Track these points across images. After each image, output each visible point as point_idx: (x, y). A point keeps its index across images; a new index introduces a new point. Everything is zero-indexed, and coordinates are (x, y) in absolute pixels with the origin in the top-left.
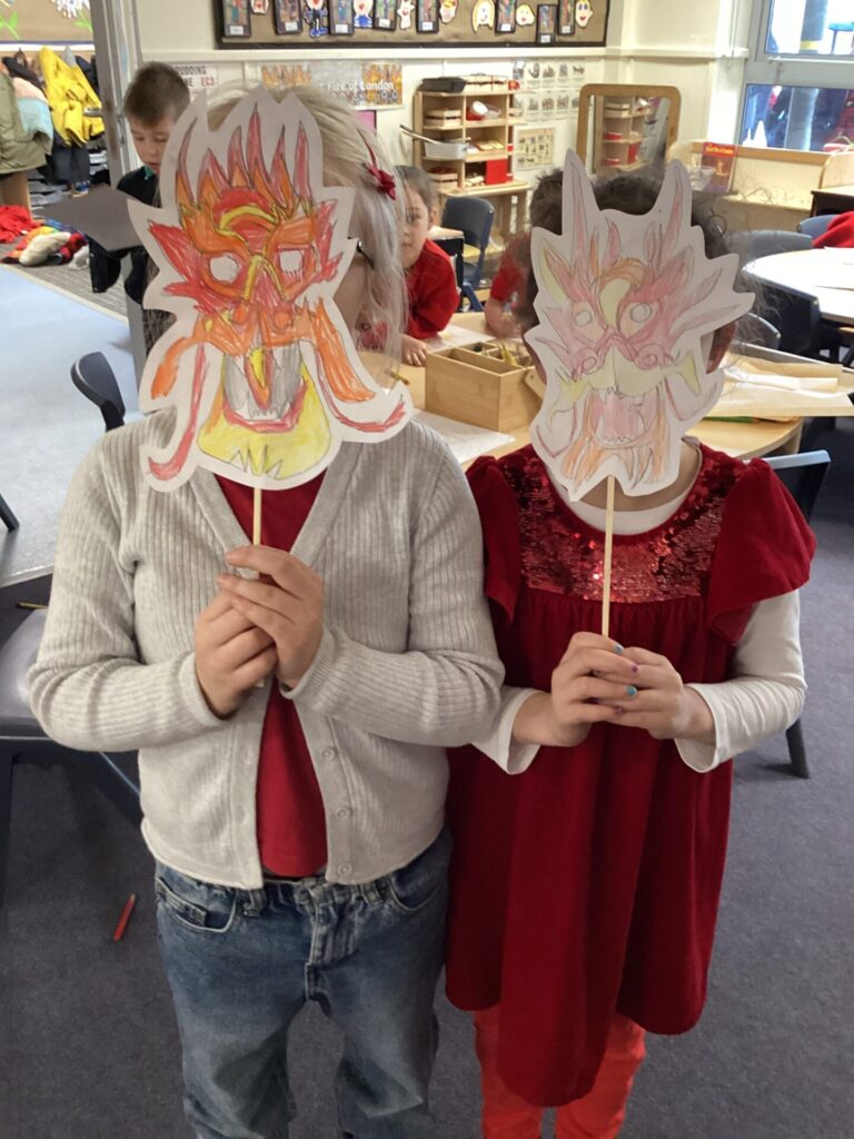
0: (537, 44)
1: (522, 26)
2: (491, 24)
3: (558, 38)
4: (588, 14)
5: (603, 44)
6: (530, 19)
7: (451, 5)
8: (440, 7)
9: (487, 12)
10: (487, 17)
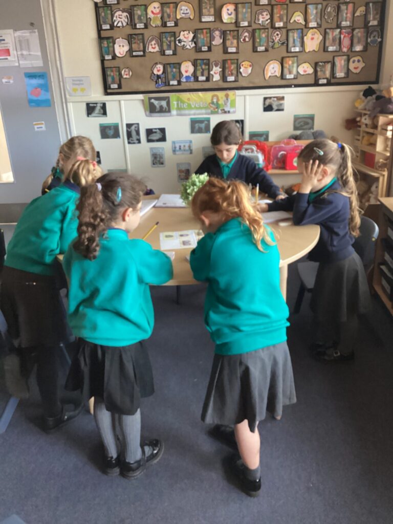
0: (316, 84)
1: (303, 75)
2: (278, 74)
3: (333, 81)
4: (361, 65)
5: (376, 82)
6: (310, 70)
7: (248, 67)
8: (240, 68)
9: (275, 69)
10: (275, 71)
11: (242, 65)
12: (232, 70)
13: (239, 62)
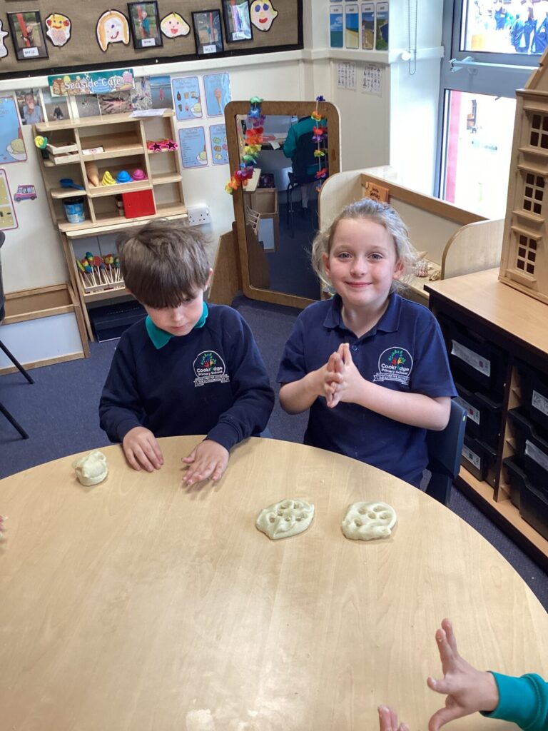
0: (198, 56)
1: (173, 38)
2: (126, 39)
3: (227, 47)
4: (271, 15)
5: (299, 45)
6: (184, 29)
7: (62, 25)
8: (47, 29)
9: (117, 28)
10: (118, 33)
11: (50, 22)
12: (29, 34)
13: (43, 16)
